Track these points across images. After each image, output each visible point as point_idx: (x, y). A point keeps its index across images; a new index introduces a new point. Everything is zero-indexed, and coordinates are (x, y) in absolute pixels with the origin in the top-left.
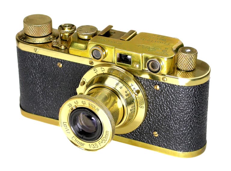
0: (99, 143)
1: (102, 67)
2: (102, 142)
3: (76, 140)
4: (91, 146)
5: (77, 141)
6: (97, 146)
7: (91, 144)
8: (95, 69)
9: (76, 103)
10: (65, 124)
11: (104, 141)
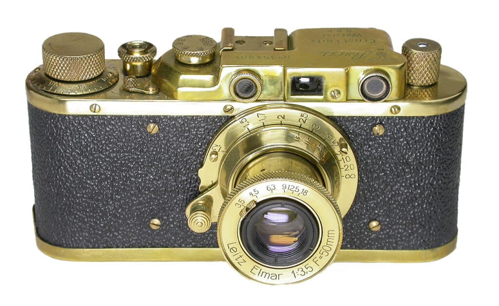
0: (315, 260)
1: (258, 112)
2: (320, 257)
3: (261, 272)
4: (296, 274)
5: (264, 274)
6: (310, 269)
7: (295, 269)
8: (244, 120)
9: (254, 193)
10: (231, 246)
11: (325, 254)
